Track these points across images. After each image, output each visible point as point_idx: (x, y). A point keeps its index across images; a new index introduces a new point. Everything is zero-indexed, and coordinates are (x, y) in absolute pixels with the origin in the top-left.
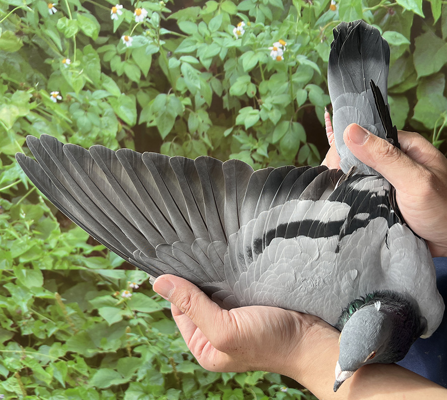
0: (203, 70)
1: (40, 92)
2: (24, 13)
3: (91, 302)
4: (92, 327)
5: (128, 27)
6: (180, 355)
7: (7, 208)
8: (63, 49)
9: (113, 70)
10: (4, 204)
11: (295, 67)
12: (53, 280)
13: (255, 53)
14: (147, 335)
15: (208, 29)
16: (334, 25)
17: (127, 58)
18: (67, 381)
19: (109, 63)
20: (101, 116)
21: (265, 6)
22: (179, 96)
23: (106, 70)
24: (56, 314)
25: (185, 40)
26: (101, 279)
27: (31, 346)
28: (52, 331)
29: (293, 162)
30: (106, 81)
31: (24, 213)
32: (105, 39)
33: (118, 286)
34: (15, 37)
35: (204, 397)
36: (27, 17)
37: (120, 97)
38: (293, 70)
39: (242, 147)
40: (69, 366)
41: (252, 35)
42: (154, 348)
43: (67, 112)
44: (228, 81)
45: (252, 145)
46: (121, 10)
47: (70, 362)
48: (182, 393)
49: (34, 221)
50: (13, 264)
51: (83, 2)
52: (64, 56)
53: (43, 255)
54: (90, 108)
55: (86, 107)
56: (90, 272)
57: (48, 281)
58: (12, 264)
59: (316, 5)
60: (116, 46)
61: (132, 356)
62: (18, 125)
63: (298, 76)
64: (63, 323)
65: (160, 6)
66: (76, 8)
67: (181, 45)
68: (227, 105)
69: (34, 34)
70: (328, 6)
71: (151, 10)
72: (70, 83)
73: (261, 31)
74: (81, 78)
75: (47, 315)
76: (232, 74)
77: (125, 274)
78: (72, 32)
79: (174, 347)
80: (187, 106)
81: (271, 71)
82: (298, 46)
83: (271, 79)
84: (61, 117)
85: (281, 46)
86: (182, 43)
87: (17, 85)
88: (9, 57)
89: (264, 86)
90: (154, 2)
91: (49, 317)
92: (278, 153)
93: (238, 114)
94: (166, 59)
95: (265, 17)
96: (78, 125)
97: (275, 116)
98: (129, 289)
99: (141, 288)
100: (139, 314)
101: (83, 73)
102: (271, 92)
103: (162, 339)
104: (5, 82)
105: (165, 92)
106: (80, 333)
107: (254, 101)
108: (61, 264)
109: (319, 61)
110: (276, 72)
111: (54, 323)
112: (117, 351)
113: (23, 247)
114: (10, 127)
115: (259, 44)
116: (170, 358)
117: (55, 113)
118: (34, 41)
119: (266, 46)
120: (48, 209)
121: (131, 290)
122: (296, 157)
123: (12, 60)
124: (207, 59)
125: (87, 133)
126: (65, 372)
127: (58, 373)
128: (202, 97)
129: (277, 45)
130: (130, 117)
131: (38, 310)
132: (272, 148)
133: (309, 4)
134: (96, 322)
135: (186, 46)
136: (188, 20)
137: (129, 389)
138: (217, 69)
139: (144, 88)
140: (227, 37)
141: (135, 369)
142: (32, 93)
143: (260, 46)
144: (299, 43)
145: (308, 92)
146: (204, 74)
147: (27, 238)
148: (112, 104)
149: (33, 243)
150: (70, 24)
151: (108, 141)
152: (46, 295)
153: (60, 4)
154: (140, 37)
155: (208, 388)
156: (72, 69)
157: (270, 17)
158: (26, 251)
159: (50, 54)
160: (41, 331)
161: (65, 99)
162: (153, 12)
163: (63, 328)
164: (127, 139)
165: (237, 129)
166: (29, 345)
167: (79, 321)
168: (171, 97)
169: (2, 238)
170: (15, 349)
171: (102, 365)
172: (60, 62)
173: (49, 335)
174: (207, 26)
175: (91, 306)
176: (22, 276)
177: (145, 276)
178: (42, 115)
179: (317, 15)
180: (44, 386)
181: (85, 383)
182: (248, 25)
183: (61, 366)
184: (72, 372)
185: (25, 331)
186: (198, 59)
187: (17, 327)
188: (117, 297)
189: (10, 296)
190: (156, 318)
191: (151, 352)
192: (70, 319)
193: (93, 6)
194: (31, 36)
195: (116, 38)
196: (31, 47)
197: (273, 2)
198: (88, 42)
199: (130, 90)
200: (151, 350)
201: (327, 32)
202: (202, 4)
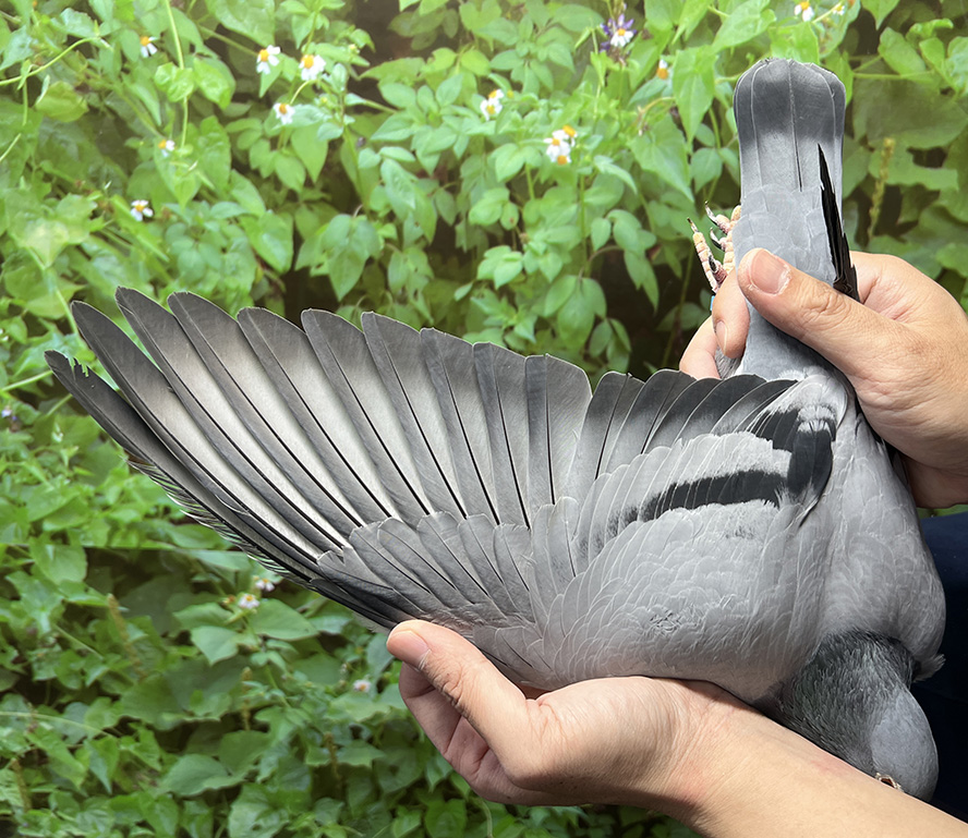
0: (422, 174)
1: (111, 200)
2: (94, 50)
3: (178, 615)
4: (176, 666)
5: (287, 88)
6: (347, 727)
7: (28, 422)
8: (163, 123)
9: (254, 166)
10: (24, 412)
11: (591, 178)
12: (107, 570)
13: (520, 149)
14: (285, 685)
15: (435, 100)
16: (662, 104)
17: (282, 146)
18: (117, 780)
19: (246, 153)
20: (224, 250)
21: (541, 63)
22: (375, 220)
23: (241, 165)
24: (107, 639)
25: (391, 118)
26: (201, 569)
27: (49, 705)
28: (95, 674)
29: (580, 353)
30: (239, 185)
31: (62, 431)
32: (242, 108)
33: (234, 585)
34: (74, 95)
35: (388, 817)
36: (99, 60)
37: (263, 219)
38: (586, 183)
39: (488, 322)
40: (123, 748)
41: (516, 115)
42: (295, 713)
43: (160, 241)
44: (467, 196)
45: (505, 319)
46: (276, 56)
47: (125, 739)
48: (345, 808)
49: (80, 449)
50: (30, 534)
51: (207, 38)
52: (164, 135)
53: (91, 517)
54: (205, 235)
55: (196, 233)
56: (180, 555)
57: (97, 571)
58: (26, 533)
59: (633, 67)
60: (263, 122)
61: (252, 729)
62: (65, 260)
63: (596, 194)
64: (118, 657)
65: (350, 54)
66: (192, 48)
67: (382, 127)
68: (462, 242)
69: (108, 92)
70: (654, 71)
71: (332, 59)
72: (172, 187)
73: (532, 109)
74: (191, 178)
75: (88, 640)
76: (475, 185)
78: (182, 92)
79: (337, 711)
80: (387, 240)
81: (546, 182)
82: (597, 139)
83: (547, 195)
84: (147, 251)
85: (567, 137)
86: (386, 122)
87: (70, 185)
88: (59, 131)
89: (532, 209)
90: (338, 45)
91: (92, 643)
92: (554, 334)
93: (482, 259)
94: (354, 151)
95: (541, 83)
96: (179, 266)
97: (550, 265)
98: (254, 592)
99: (279, 591)
100: (271, 644)
101: (196, 168)
102: (544, 220)
103: (313, 694)
104: (48, 178)
105: (349, 212)
106: (151, 678)
107: (514, 235)
108: (125, 537)
109: (635, 169)
110: (555, 184)
111: (101, 658)
112: (224, 718)
113: (52, 501)
114: (49, 263)
115: (527, 131)
116: (327, 733)
117: (138, 241)
118: (108, 103)
119: (541, 136)
121: (259, 594)
122: (587, 344)
123: (64, 137)
124: (431, 154)
125: (197, 282)
126: (114, 760)
127: (100, 761)
128: (417, 224)
129: (560, 135)
130: (279, 256)
131: (70, 630)
132: (542, 325)
133: (621, 64)
134: (184, 658)
135: (392, 129)
136: (399, 81)
137: (241, 798)
138: (448, 175)
139: (309, 203)
140: (469, 117)
141: (254, 756)
142: (97, 201)
143: (528, 135)
144: (600, 134)
145: (613, 224)
146: (424, 181)
147: (62, 481)
148: (247, 229)
149: (74, 492)
150: (179, 76)
151: (235, 300)
152: (91, 598)
153: (164, 39)
154: (308, 107)
155: (398, 797)
156: (177, 160)
157: (549, 83)
158: (56, 508)
159: (138, 130)
160: (71, 673)
161: (159, 216)
162: (336, 63)
163: (117, 668)
164: (271, 296)
165: (480, 288)
166: (46, 702)
167: (151, 655)
168: (358, 221)
169: (13, 481)
170: (17, 708)
171: (190, 747)
172: (155, 145)
173: (89, 682)
174: (434, 94)
175: (178, 623)
176: (45, 557)
178: (112, 244)
179: (633, 84)
180: (67, 790)
181: (153, 784)
182: (508, 96)
183: (107, 748)
184: (128, 760)
185: (40, 672)
186: (414, 153)
187: (25, 664)
188: (231, 606)
189: (16, 598)
190: (303, 651)
191: (290, 722)
192: (134, 650)
193: (224, 45)
194: (103, 94)
195: (264, 106)
196: (104, 114)
197: (555, 58)
198: (211, 110)
199: (283, 204)
200: (290, 718)
201: (652, 115)
202: (426, 54)
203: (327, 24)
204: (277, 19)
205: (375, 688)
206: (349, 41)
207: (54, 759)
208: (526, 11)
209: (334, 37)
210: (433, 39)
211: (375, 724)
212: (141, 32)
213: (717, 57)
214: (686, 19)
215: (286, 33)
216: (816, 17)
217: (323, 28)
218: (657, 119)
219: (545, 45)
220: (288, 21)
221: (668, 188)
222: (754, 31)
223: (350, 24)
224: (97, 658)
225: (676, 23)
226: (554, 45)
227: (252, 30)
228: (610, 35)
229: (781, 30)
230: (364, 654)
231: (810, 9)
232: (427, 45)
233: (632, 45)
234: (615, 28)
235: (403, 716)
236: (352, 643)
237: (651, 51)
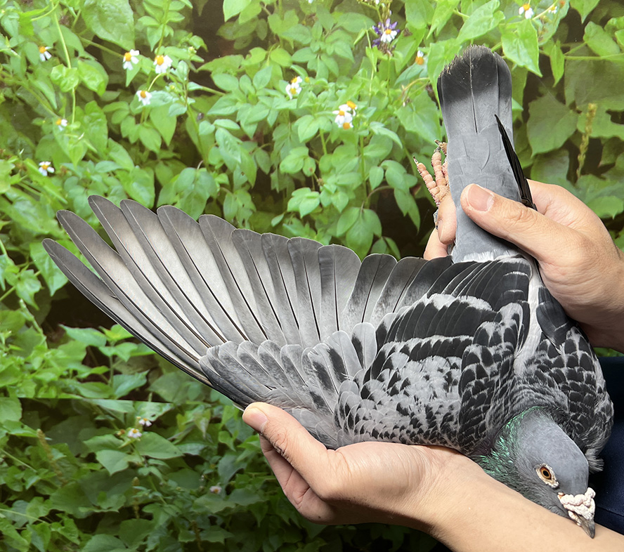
0: (245, 138)
1: (24, 162)
2: (7, 57)
3: (85, 442)
4: (86, 476)
5: (146, 79)
6: (206, 516)
8: (58, 107)
9: (124, 135)
11: (368, 138)
12: (36, 413)
13: (315, 119)
14: (162, 489)
15: (252, 85)
16: (421, 83)
17: (144, 121)
18: (50, 550)
19: (118, 126)
20: (106, 195)
21: (329, 57)
22: (213, 171)
23: (115, 135)
24: (38, 458)
25: (221, 99)
26: (101, 412)
27: (2, 501)
28: (32, 481)
30: (114, 149)
32: (114, 95)
33: (125, 422)
36: (10, 64)
37: (132, 172)
38: (365, 142)
40: (53, 530)
41: (312, 94)
42: (170, 507)
43: (61, 189)
44: (278, 153)
46: (136, 57)
47: (54, 524)
49: (12, 333)
51: (87, 46)
52: (59, 115)
53: (23, 378)
54: (90, 186)
55: (86, 183)
56: (85, 402)
57: (29, 414)
59: (397, 57)
60: (129, 104)
61: (140, 517)
63: (371, 150)
64: (47, 471)
65: (190, 53)
66: (76, 54)
67: (215, 105)
68: (276, 185)
69: (18, 87)
70: (413, 59)
71: (177, 58)
72: (67, 152)
73: (323, 90)
74: (80, 145)
75: (26, 459)
76: (283, 145)
77: (134, 406)
78: (71, 85)
79: (198, 506)
80: (222, 185)
81: (335, 142)
82: (372, 110)
83: (335, 152)
84: (53, 196)
85: (350, 109)
86: (217, 102)
89: (326, 162)
90: (181, 48)
91: (29, 461)
93: (291, 197)
94: (196, 123)
96: (75, 206)
97: (340, 201)
98: (137, 428)
99: (155, 426)
100: (151, 461)
101: (83, 138)
102: (335, 169)
103: (182, 495)
105: (194, 166)
106: (70, 484)
107: (313, 180)
108: (47, 391)
109: (400, 131)
110: (342, 143)
111: (35, 471)
112: (119, 510)
115: (320, 106)
116: (192, 521)
117: (45, 190)
118: (18, 94)
119: (330, 109)
120: (31, 317)
121: (141, 428)
124: (251, 124)
126: (48, 537)
127: (38, 538)
128: (243, 173)
129: (345, 108)
130: (145, 197)
131: (13, 453)
133: (388, 55)
134: (92, 471)
135: (222, 107)
136: (225, 72)
138: (264, 138)
139: (165, 160)
140: (277, 96)
141: (144, 536)
142: (14, 163)
143: (321, 109)
144: (374, 106)
145: (385, 171)
146: (246, 143)
148: (122, 179)
149: (10, 362)
150: (68, 74)
152: (26, 432)
153: (56, 48)
154: (161, 92)
156: (70, 132)
157: (335, 71)
159: (41, 113)
160: (16, 481)
161: (58, 172)
162: (180, 61)
163: (46, 478)
165: (290, 217)
167: (69, 469)
168: (201, 173)
171: (99, 529)
172: (54, 123)
173: (27, 487)
174: (252, 81)
175: (87, 448)
177: (161, 410)
178: (27, 192)
179: (398, 69)
182: (305, 81)
183: (43, 530)
184: (57, 537)
186: (239, 123)
188: (122, 437)
190: (173, 466)
191: (166, 513)
192: (57, 466)
193: (99, 50)
194: (14, 88)
195: (129, 93)
196: (16, 102)
197: (340, 52)
198: (92, 97)
199: (146, 162)
200: (166, 510)
201: (412, 92)
202: (245, 52)
203: (172, 33)
204: (136, 31)
205: (224, 491)
206: (189, 45)
207: (7, 536)
208: (317, 18)
209: (177, 42)
210: (250, 41)
211: (226, 515)
212: (39, 44)
213: (461, 47)
214: (437, 20)
215: (143, 40)
216: (535, 16)
217: (169, 36)
218: (416, 94)
219: (332, 43)
220: (144, 32)
221: (426, 143)
222: (489, 26)
223: (189, 32)
224: (32, 471)
225: (429, 23)
226: (339, 43)
227: (119, 40)
228: (380, 35)
229: (509, 26)
230: (216, 468)
231: (530, 9)
232: (245, 46)
233: (397, 41)
234: (383, 29)
235: (245, 510)
236: (208, 462)
237: (411, 45)
